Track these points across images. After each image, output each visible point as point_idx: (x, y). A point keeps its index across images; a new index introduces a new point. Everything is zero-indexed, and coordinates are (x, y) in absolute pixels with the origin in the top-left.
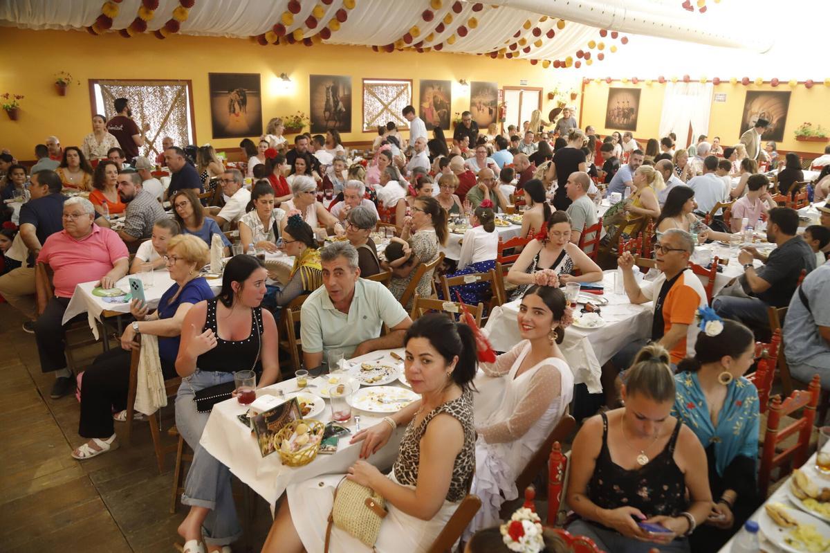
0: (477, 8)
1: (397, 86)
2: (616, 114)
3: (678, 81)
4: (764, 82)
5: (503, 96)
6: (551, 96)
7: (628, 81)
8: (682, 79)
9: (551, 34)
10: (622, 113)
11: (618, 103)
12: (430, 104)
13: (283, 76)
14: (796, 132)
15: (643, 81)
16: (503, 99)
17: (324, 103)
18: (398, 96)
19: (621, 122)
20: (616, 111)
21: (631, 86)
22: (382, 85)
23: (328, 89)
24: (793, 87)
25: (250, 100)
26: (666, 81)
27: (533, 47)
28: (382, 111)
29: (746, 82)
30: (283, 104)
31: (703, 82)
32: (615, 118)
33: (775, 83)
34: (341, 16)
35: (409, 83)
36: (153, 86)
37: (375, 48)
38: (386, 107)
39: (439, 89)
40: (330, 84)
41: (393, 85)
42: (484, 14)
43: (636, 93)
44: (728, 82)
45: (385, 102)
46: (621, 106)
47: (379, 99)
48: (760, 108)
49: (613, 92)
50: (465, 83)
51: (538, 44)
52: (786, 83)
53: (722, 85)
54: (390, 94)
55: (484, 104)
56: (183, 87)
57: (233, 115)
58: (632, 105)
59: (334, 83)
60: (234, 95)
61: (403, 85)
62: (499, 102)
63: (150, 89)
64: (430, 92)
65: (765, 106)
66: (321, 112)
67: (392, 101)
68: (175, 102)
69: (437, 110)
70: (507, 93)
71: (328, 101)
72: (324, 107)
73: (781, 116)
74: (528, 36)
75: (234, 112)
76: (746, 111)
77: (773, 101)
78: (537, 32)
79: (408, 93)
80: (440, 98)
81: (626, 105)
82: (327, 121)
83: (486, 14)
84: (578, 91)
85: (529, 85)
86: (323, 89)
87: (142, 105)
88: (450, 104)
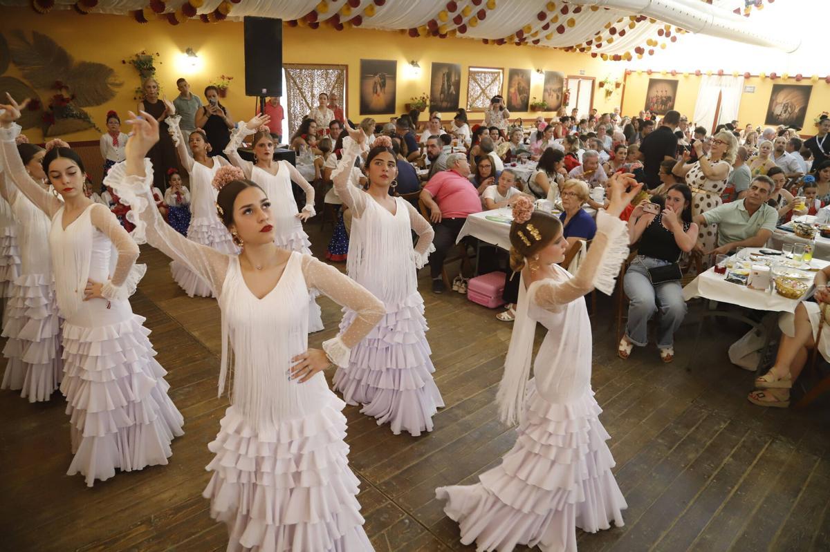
0: (577, 10)
1: (492, 73)
2: (655, 101)
3: (713, 74)
4: (789, 77)
5: (567, 83)
6: (601, 85)
7: (667, 73)
8: (717, 73)
9: (622, 33)
10: (660, 100)
11: (657, 92)
12: (515, 90)
13: (413, 63)
14: (815, 120)
15: (682, 73)
16: (567, 87)
17: (440, 87)
18: (492, 82)
19: (659, 108)
20: (655, 100)
21: (670, 77)
22: (482, 72)
23: (444, 75)
24: (814, 81)
25: (388, 82)
26: (701, 74)
27: (604, 43)
28: (480, 94)
29: (774, 77)
30: (411, 86)
31: (735, 76)
32: (654, 105)
33: (799, 78)
34: (482, 15)
35: (501, 71)
36: (321, 70)
37: (486, 41)
38: (483, 91)
39: (522, 77)
40: (446, 71)
41: (489, 73)
42: (581, 15)
43: (674, 84)
44: (758, 76)
45: (483, 87)
46: (660, 94)
47: (479, 85)
48: (784, 98)
49: (653, 83)
50: (541, 72)
51: (610, 41)
52: (809, 78)
53: (751, 78)
54: (487, 80)
55: (554, 91)
56: (342, 71)
57: (375, 95)
58: (670, 94)
59: (449, 69)
60: (377, 78)
61: (496, 73)
62: (564, 89)
63: (319, 72)
64: (516, 78)
65: (789, 97)
66: (438, 94)
67: (488, 86)
68: (336, 83)
69: (520, 94)
70: (571, 81)
71: (443, 84)
72: (440, 89)
73: (802, 106)
74: (606, 34)
75: (376, 92)
76: (772, 101)
77: (796, 93)
78: (613, 31)
79: (500, 79)
80: (523, 84)
81: (664, 94)
82: (442, 102)
83: (583, 16)
84: (621, 80)
85: (586, 74)
86: (440, 75)
87: (312, 86)
88: (529, 89)
